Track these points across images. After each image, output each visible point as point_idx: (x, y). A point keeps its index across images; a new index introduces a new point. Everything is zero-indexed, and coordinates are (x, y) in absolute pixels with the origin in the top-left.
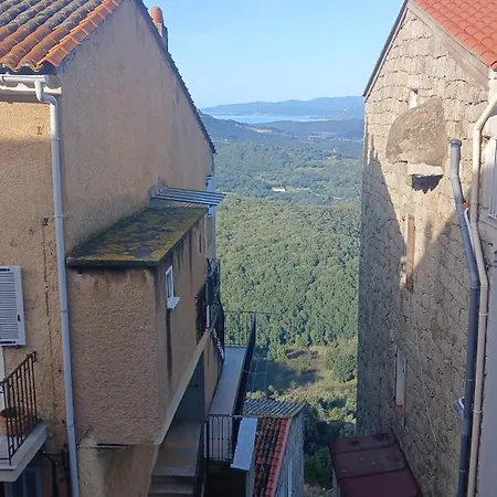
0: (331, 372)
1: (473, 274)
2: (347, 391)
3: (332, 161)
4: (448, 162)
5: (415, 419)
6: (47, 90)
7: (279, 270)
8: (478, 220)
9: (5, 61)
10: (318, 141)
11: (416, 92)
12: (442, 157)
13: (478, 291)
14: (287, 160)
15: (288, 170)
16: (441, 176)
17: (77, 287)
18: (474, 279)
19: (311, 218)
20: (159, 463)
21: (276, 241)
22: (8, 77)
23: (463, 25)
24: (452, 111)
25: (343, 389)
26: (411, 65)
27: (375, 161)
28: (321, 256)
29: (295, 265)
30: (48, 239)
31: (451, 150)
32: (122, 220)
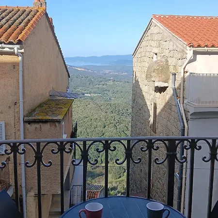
0: (111, 175)
1: (182, 124)
2: (118, 183)
3: (111, 83)
4: (170, 81)
5: (157, 184)
6: (19, 51)
7: (88, 130)
8: (183, 103)
9: (2, 39)
10: (105, 74)
11: (156, 54)
12: (168, 79)
13: (184, 130)
14: (91, 82)
15: (92, 86)
16: (168, 87)
17: (28, 130)
18: (182, 125)
19: (102, 107)
20: (52, 206)
21: (86, 118)
22: (3, 45)
23: (176, 29)
24: (172, 62)
25: (116, 182)
26: (154, 44)
27: (137, 82)
28: (106, 124)
29: (95, 128)
30: (16, 110)
31: (171, 77)
32: (41, 104)
